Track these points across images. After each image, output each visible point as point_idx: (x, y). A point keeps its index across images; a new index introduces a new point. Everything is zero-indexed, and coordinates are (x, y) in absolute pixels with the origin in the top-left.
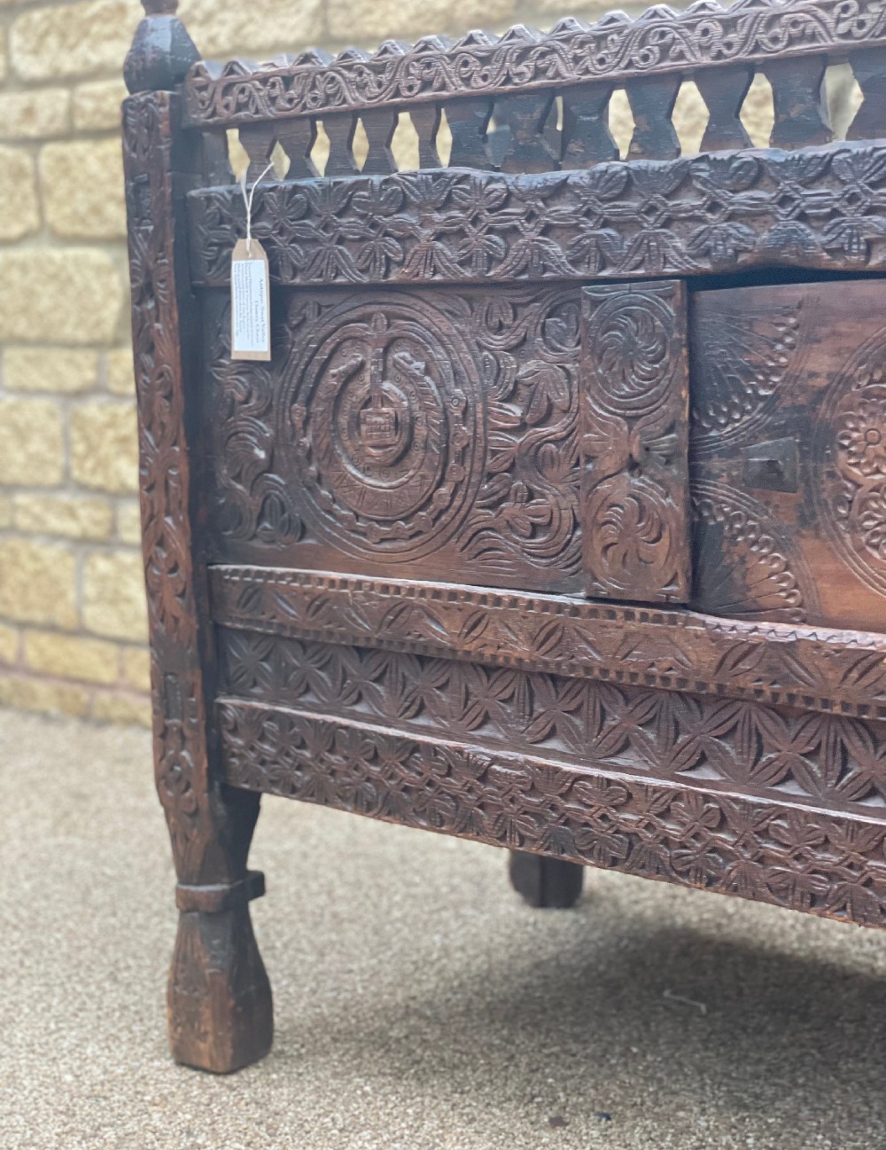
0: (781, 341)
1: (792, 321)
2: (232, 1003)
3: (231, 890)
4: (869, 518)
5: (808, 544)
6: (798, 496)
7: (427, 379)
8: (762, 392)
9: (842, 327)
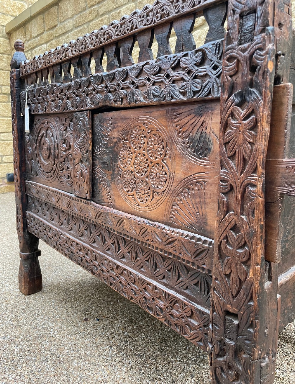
0: (108, 128)
1: (110, 122)
2: (28, 280)
3: (29, 255)
4: (124, 180)
5: (113, 185)
6: (111, 172)
7: (52, 137)
8: (105, 143)
9: (119, 125)
